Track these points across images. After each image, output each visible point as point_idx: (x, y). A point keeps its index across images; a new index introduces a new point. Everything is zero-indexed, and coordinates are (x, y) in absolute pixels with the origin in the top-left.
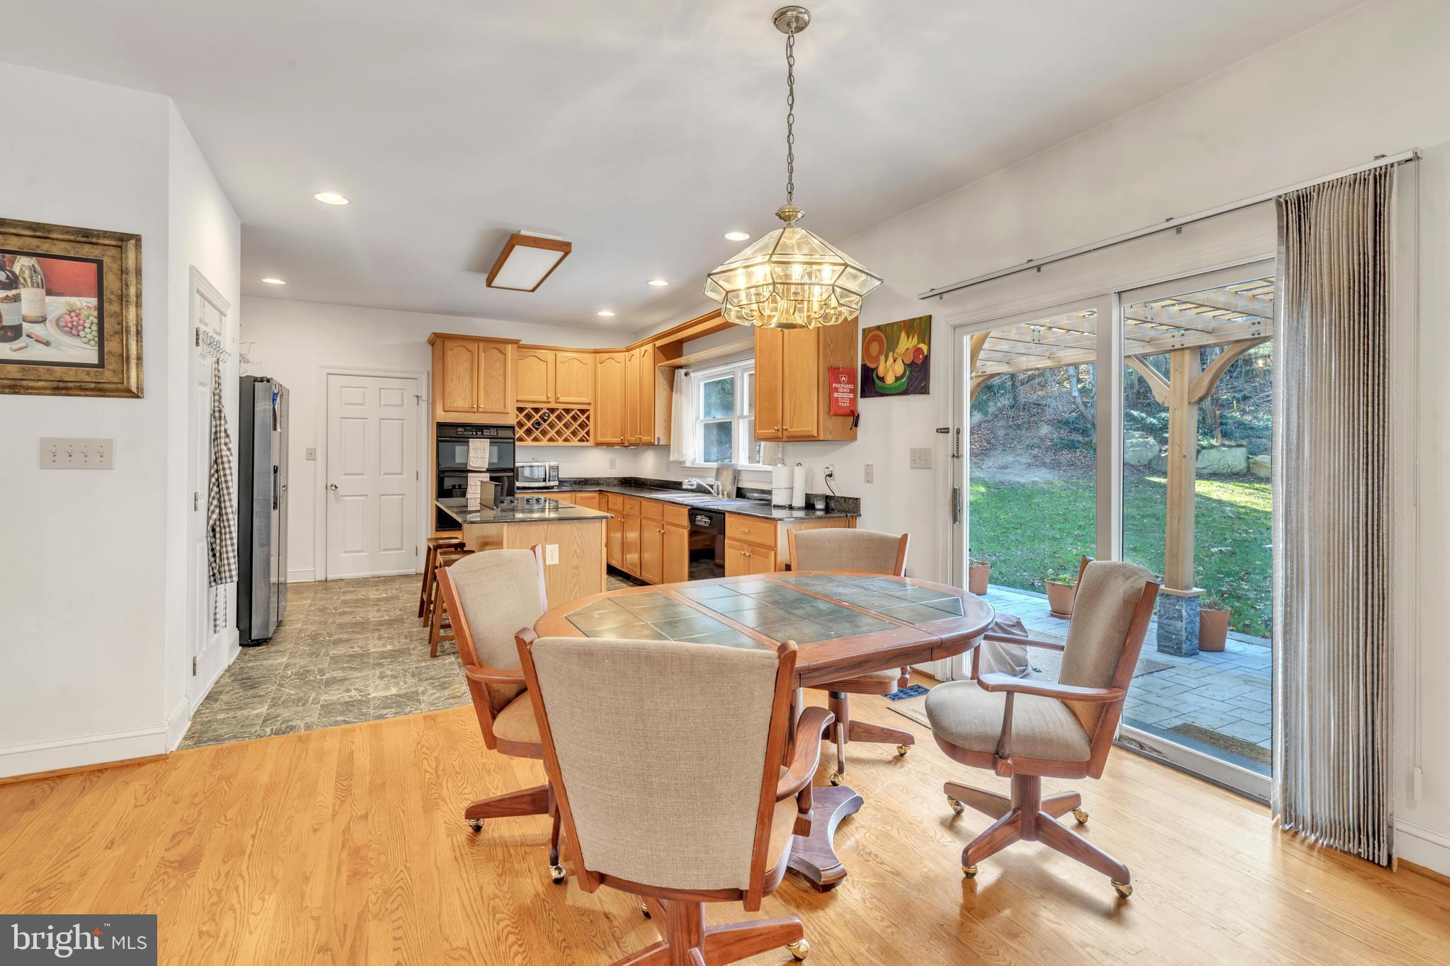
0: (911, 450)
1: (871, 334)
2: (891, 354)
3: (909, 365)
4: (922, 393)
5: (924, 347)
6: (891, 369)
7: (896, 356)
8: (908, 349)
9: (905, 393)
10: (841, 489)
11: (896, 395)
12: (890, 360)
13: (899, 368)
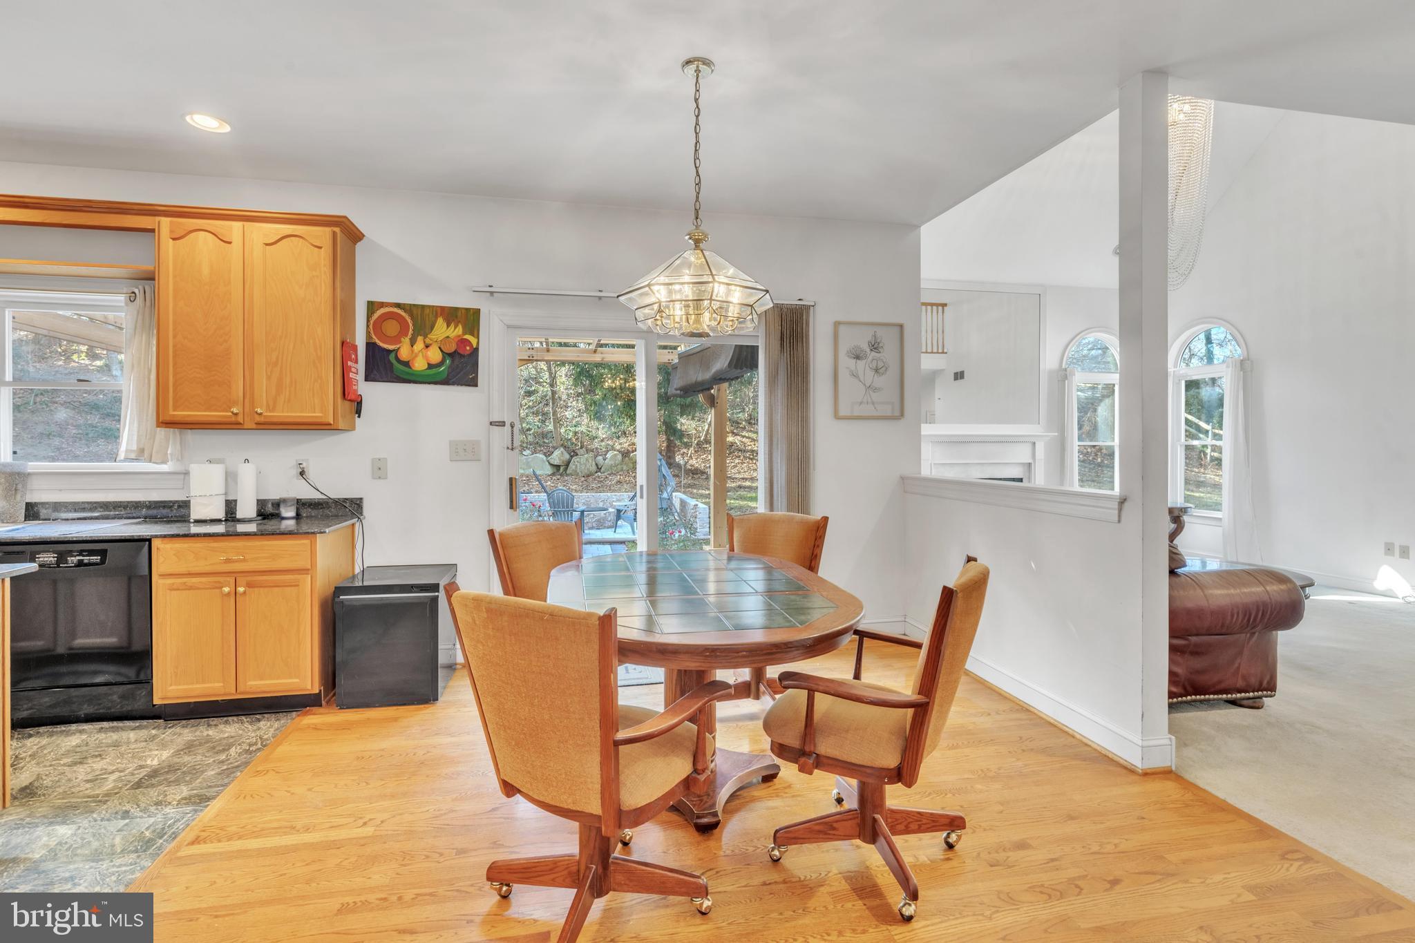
0: (450, 442)
1: (382, 311)
2: (420, 338)
3: (452, 355)
4: (469, 385)
5: (473, 341)
6: (422, 356)
7: (428, 341)
8: (448, 337)
9: (446, 382)
10: (336, 489)
11: (429, 383)
12: (419, 345)
13: (435, 355)
